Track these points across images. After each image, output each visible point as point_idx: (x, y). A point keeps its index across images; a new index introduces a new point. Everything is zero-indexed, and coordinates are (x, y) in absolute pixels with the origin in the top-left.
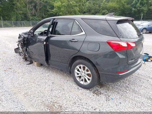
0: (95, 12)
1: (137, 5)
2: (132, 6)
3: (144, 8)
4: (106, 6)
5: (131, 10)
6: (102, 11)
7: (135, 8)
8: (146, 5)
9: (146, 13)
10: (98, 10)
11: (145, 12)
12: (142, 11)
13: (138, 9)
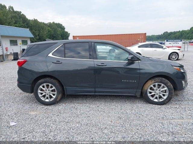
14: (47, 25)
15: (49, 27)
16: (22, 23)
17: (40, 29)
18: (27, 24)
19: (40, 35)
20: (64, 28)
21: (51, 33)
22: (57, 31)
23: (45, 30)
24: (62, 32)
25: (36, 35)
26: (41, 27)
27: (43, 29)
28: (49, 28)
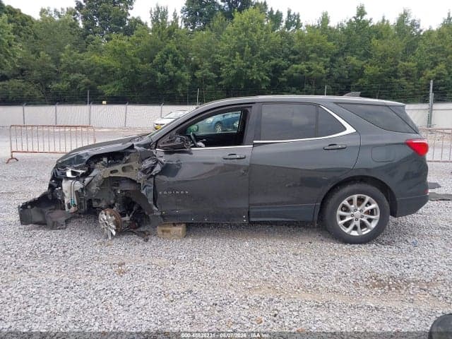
0: (42, 76)
1: (166, 65)
2: (154, 67)
3: (183, 74)
4: (78, 63)
5: (154, 76)
6: (68, 75)
7: (162, 71)
8: (184, 66)
9: (190, 87)
10: (53, 73)
11: (188, 83)
12: (180, 80)
13: (170, 77)
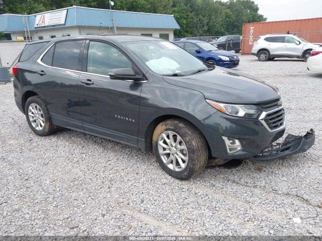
14: (226, 5)
15: (228, 8)
16: (183, 5)
17: (212, 14)
18: (192, 5)
19: (210, 24)
20: (257, 9)
21: (231, 20)
22: (242, 16)
23: (220, 14)
24: (251, 16)
25: (203, 24)
26: (214, 9)
27: (216, 12)
28: (228, 11)
